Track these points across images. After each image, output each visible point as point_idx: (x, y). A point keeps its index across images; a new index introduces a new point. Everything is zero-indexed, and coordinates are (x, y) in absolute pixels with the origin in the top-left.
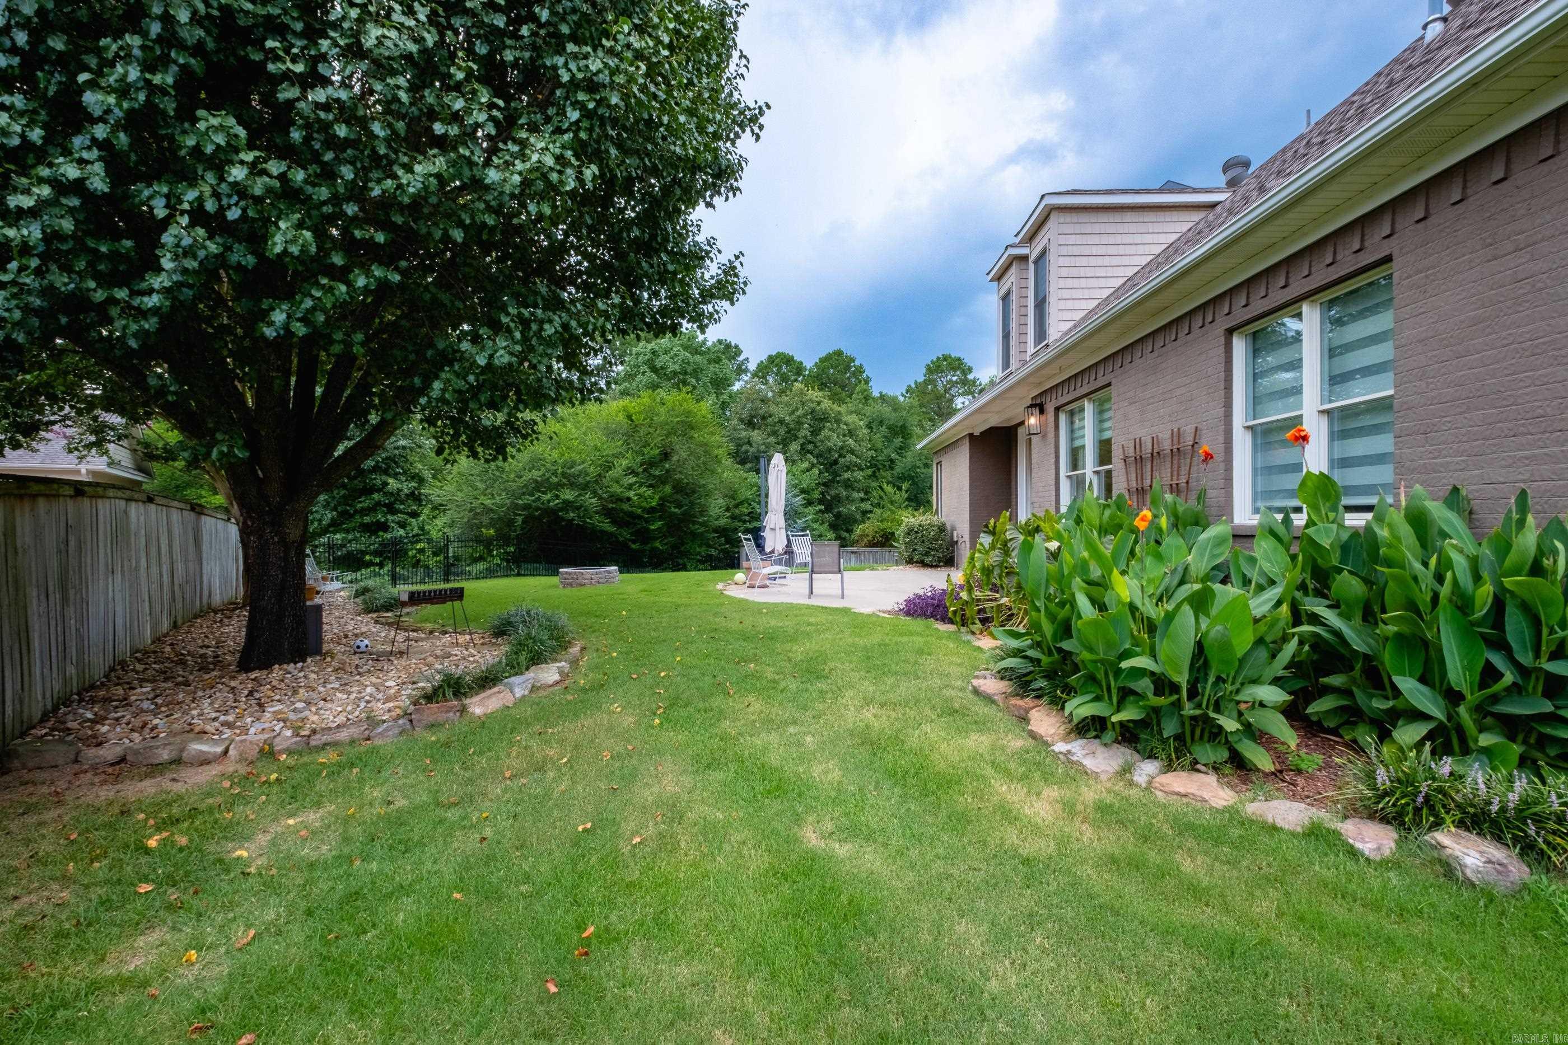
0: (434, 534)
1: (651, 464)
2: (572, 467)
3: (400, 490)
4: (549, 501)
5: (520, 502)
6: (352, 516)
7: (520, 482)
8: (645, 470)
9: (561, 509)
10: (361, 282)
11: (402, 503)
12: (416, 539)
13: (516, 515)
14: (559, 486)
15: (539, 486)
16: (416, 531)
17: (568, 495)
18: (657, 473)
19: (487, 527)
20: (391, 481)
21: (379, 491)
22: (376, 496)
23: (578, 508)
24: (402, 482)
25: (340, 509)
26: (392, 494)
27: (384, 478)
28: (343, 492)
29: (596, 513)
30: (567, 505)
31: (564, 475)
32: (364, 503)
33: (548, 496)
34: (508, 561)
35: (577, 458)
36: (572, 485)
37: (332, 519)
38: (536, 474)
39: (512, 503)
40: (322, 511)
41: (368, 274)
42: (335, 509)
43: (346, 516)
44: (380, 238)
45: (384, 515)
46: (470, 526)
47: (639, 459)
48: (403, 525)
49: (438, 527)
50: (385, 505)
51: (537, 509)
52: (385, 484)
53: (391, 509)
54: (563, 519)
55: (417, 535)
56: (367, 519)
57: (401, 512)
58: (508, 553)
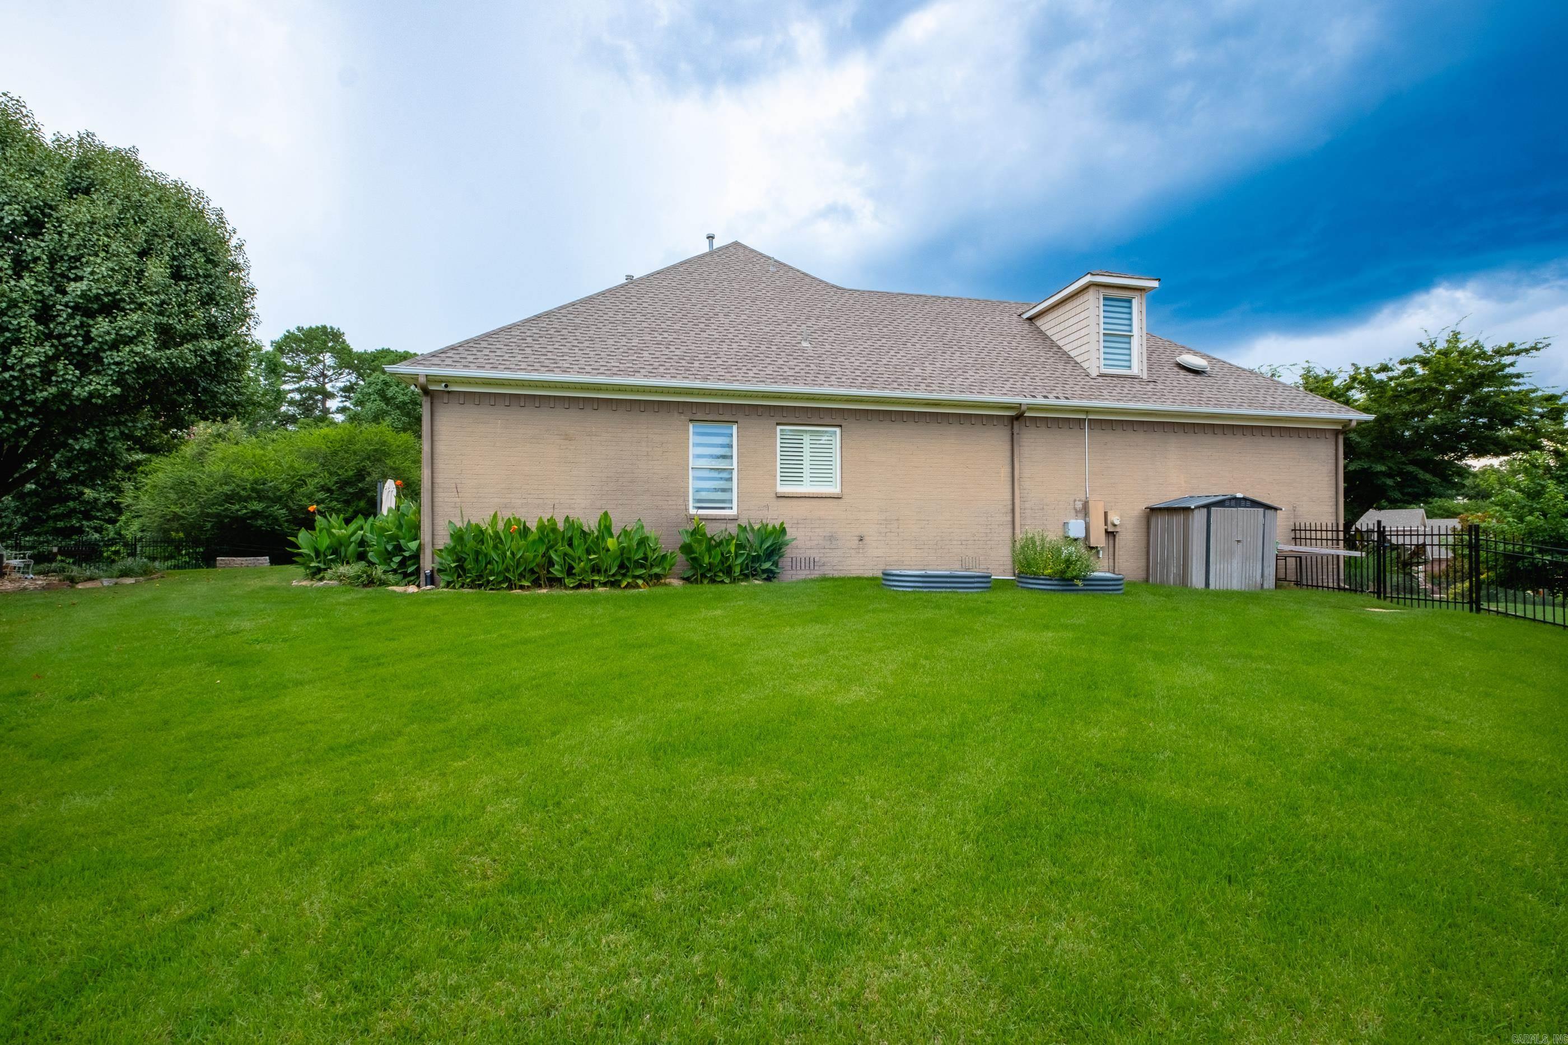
0: (129, 537)
1: (344, 484)
2: (264, 484)
3: (96, 500)
4: (238, 511)
5: (209, 511)
6: (46, 521)
7: (211, 495)
8: (340, 488)
9: (250, 518)
10: (22, 423)
11: (99, 510)
12: (112, 542)
13: (205, 521)
14: (246, 499)
15: (229, 498)
16: (112, 535)
17: (257, 506)
18: (351, 490)
19: (177, 531)
20: (87, 491)
21: (74, 499)
22: (71, 504)
23: (267, 517)
24: (99, 492)
25: (31, 515)
26: (88, 502)
27: (80, 488)
28: (35, 500)
29: (287, 521)
30: (256, 515)
31: (253, 490)
32: (58, 509)
33: (237, 507)
34: (197, 560)
35: (268, 477)
36: (260, 498)
37: (23, 523)
38: (226, 488)
39: (202, 512)
40: (11, 515)
41: (26, 420)
42: (26, 514)
43: (37, 521)
44: (30, 410)
45: (80, 520)
46: (160, 529)
47: (335, 479)
48: (98, 530)
49: (132, 530)
50: (81, 512)
51: (227, 517)
52: (82, 493)
53: (87, 516)
54: (252, 526)
55: (114, 539)
56: (60, 524)
57: (97, 518)
58: (198, 553)
